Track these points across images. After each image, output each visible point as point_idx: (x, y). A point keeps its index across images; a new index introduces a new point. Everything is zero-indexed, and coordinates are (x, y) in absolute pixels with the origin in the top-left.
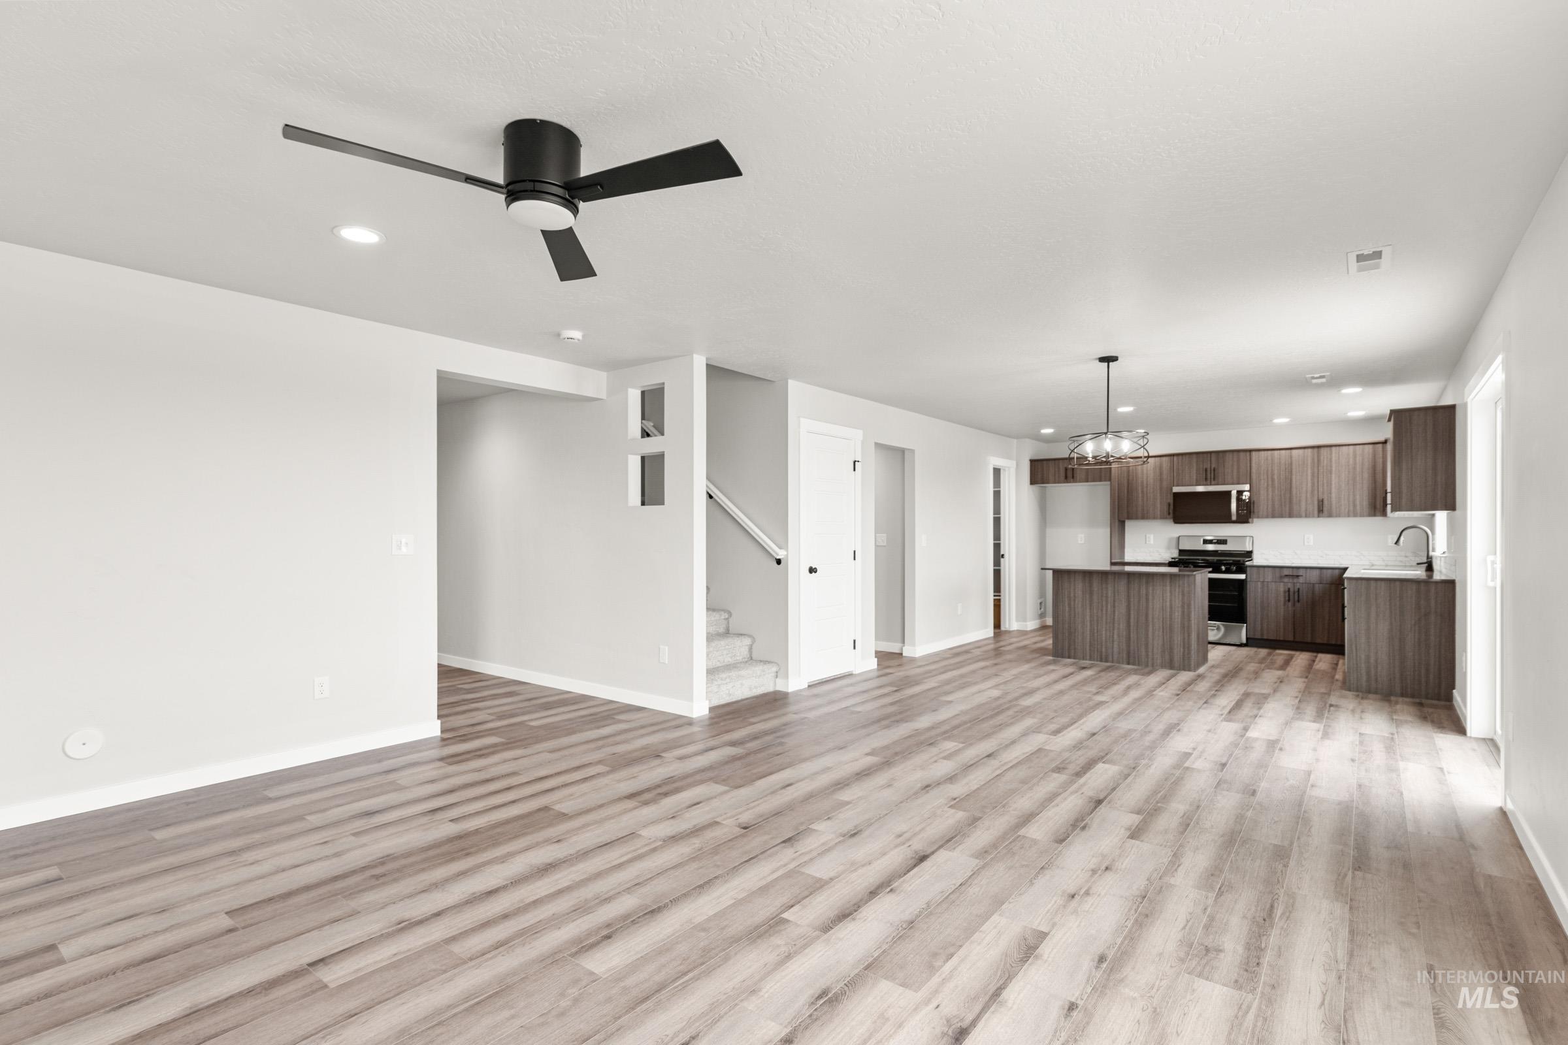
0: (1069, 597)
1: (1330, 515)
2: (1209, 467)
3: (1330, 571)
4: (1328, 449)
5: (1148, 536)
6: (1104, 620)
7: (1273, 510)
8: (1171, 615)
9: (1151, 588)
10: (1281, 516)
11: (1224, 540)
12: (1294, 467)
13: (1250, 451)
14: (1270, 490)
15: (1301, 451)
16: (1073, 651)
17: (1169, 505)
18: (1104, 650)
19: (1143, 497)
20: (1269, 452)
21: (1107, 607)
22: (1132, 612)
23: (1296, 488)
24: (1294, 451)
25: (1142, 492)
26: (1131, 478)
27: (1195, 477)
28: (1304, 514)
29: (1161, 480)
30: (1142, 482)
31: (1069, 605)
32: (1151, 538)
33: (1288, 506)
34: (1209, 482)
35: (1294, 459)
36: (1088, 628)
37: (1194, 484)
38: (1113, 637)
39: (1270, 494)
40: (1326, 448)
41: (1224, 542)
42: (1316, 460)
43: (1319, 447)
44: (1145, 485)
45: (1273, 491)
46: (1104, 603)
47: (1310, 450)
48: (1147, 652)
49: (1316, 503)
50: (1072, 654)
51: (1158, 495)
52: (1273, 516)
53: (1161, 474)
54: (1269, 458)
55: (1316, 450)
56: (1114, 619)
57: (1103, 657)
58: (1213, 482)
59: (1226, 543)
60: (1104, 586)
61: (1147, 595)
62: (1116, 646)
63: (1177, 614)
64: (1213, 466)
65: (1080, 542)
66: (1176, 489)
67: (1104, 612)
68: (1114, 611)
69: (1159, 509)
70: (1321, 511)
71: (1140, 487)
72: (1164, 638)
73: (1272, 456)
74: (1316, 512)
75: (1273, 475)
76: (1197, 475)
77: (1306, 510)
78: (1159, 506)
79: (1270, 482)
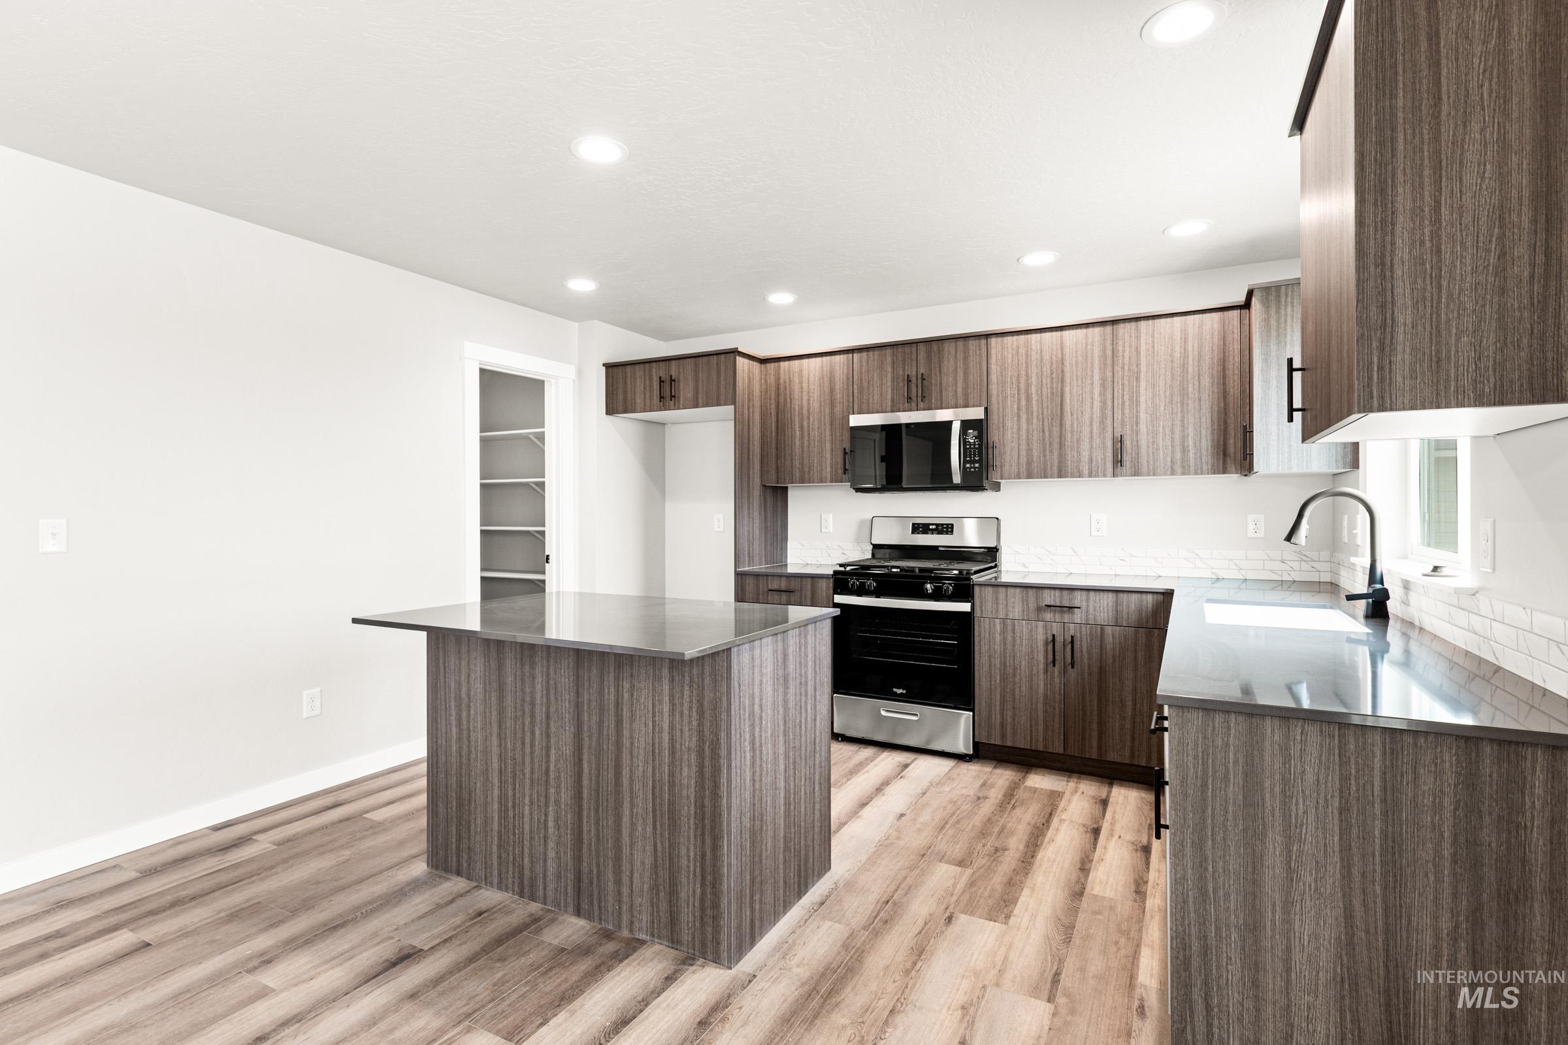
0: (459, 699)
1: (1136, 473)
2: (914, 373)
3: (1134, 597)
4: (1133, 324)
5: (823, 516)
7: (1029, 463)
8: (672, 775)
10: (1044, 474)
11: (948, 525)
12: (1067, 369)
13: (987, 336)
14: (1024, 418)
15: (1082, 332)
16: (465, 861)
17: (843, 453)
18: (527, 860)
19: (802, 438)
20: (1022, 338)
22: (585, 757)
23: (1072, 414)
24: (1067, 334)
25: (802, 427)
26: (782, 400)
27: (889, 396)
28: (1086, 472)
29: (831, 402)
30: (802, 408)
32: (829, 522)
34: (914, 405)
35: (1067, 351)
37: (889, 409)
38: (546, 826)
39: (1024, 425)
40: (1128, 325)
41: (946, 529)
42: (1109, 353)
43: (1114, 322)
44: (805, 412)
45: (1029, 422)
47: (1097, 330)
48: (618, 879)
49: (1109, 444)
51: (828, 433)
52: (1030, 476)
53: (832, 390)
54: (1022, 350)
55: (1109, 328)
56: (547, 769)
57: (526, 882)
58: (921, 405)
59: (952, 532)
62: (551, 852)
63: (685, 773)
64: (921, 370)
66: (856, 420)
68: (548, 749)
69: (828, 462)
70: (1118, 461)
71: (797, 418)
72: (655, 846)
73: (1028, 346)
74: (1109, 465)
75: (1028, 386)
76: (893, 390)
77: (1091, 460)
78: (828, 456)
79: (1023, 402)
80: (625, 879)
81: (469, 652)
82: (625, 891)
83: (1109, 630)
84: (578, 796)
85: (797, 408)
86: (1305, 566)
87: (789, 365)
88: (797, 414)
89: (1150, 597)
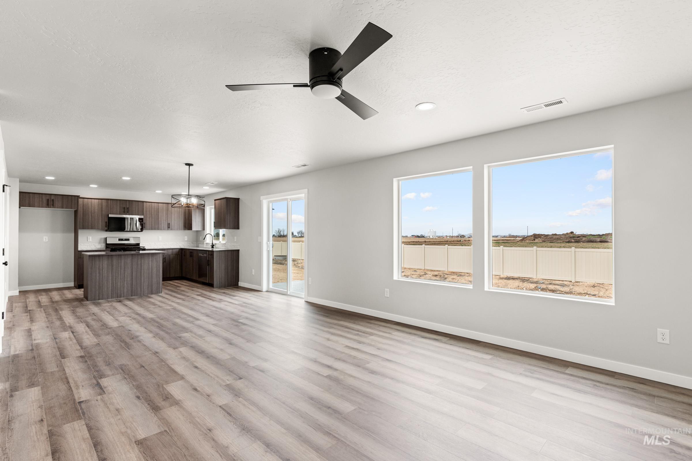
0: (99, 269)
1: (172, 230)
2: (125, 207)
5: (88, 237)
6: (119, 277)
7: (152, 227)
8: (152, 271)
9: (143, 260)
10: (155, 229)
11: (128, 239)
12: (159, 210)
13: (143, 202)
14: (151, 218)
15: (162, 204)
16: (101, 296)
17: (106, 222)
18: (119, 292)
19: (92, 218)
20: (150, 203)
21: (121, 271)
22: (134, 272)
23: (160, 218)
24: (159, 204)
25: (92, 216)
26: (85, 208)
27: (119, 211)
28: (163, 229)
29: (102, 211)
30: (92, 211)
31: (99, 273)
32: (90, 239)
33: (157, 225)
34: (125, 213)
35: (159, 208)
36: (110, 283)
37: (119, 214)
38: (124, 285)
39: (151, 220)
41: (128, 240)
42: (167, 208)
44: (93, 212)
45: (152, 219)
46: (119, 269)
47: (164, 204)
48: (141, 289)
49: (167, 224)
50: (101, 297)
51: (100, 217)
52: (152, 229)
53: (102, 208)
54: (151, 206)
55: (167, 204)
56: (124, 276)
57: (119, 295)
58: (127, 213)
59: (129, 240)
60: (119, 261)
61: (141, 264)
62: (125, 289)
63: (154, 270)
64: (127, 206)
65: (44, 241)
66: (110, 216)
67: (119, 274)
68: (125, 273)
69: (100, 224)
70: (169, 227)
71: (90, 213)
72: (148, 282)
73: (152, 205)
74: (167, 228)
75: (152, 213)
76: (120, 210)
77: (164, 227)
78: (101, 223)
79: (151, 216)
80: (142, 288)
81: (102, 260)
82: (142, 289)
83: (171, 256)
84: (132, 279)
85: (90, 211)
86: (193, 245)
87: (87, 200)
88: (90, 212)
89: (178, 249)
